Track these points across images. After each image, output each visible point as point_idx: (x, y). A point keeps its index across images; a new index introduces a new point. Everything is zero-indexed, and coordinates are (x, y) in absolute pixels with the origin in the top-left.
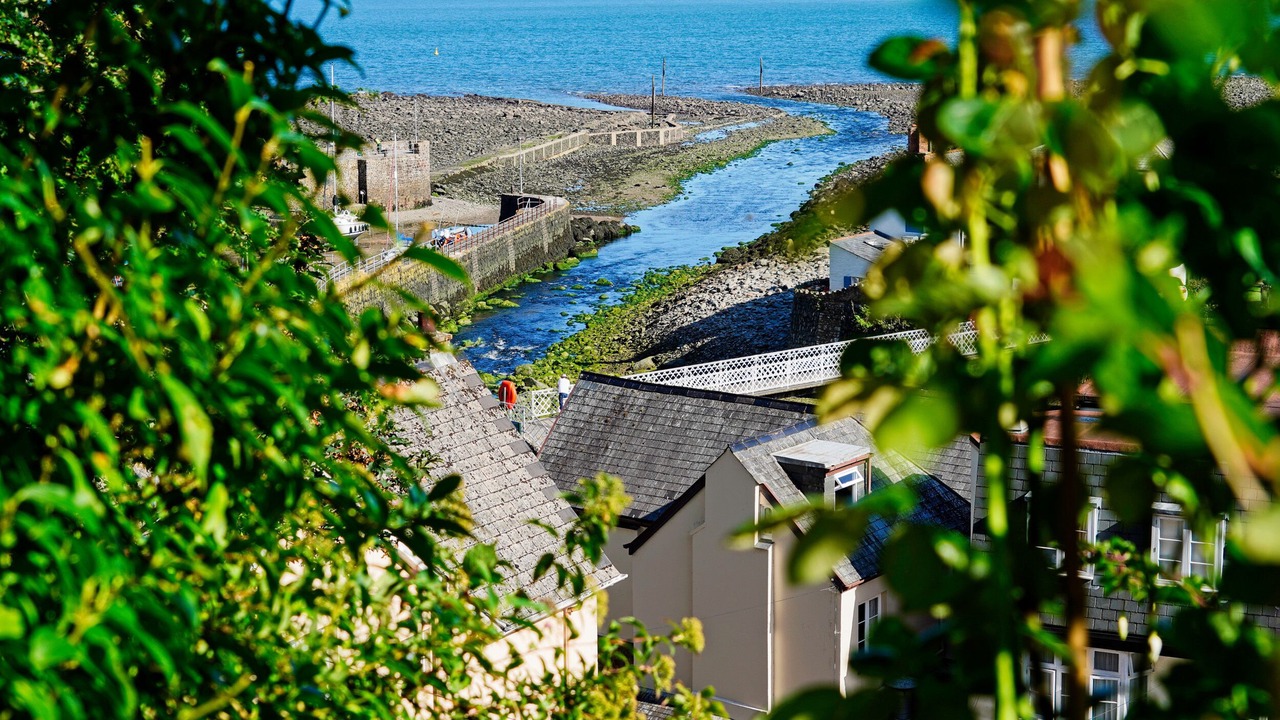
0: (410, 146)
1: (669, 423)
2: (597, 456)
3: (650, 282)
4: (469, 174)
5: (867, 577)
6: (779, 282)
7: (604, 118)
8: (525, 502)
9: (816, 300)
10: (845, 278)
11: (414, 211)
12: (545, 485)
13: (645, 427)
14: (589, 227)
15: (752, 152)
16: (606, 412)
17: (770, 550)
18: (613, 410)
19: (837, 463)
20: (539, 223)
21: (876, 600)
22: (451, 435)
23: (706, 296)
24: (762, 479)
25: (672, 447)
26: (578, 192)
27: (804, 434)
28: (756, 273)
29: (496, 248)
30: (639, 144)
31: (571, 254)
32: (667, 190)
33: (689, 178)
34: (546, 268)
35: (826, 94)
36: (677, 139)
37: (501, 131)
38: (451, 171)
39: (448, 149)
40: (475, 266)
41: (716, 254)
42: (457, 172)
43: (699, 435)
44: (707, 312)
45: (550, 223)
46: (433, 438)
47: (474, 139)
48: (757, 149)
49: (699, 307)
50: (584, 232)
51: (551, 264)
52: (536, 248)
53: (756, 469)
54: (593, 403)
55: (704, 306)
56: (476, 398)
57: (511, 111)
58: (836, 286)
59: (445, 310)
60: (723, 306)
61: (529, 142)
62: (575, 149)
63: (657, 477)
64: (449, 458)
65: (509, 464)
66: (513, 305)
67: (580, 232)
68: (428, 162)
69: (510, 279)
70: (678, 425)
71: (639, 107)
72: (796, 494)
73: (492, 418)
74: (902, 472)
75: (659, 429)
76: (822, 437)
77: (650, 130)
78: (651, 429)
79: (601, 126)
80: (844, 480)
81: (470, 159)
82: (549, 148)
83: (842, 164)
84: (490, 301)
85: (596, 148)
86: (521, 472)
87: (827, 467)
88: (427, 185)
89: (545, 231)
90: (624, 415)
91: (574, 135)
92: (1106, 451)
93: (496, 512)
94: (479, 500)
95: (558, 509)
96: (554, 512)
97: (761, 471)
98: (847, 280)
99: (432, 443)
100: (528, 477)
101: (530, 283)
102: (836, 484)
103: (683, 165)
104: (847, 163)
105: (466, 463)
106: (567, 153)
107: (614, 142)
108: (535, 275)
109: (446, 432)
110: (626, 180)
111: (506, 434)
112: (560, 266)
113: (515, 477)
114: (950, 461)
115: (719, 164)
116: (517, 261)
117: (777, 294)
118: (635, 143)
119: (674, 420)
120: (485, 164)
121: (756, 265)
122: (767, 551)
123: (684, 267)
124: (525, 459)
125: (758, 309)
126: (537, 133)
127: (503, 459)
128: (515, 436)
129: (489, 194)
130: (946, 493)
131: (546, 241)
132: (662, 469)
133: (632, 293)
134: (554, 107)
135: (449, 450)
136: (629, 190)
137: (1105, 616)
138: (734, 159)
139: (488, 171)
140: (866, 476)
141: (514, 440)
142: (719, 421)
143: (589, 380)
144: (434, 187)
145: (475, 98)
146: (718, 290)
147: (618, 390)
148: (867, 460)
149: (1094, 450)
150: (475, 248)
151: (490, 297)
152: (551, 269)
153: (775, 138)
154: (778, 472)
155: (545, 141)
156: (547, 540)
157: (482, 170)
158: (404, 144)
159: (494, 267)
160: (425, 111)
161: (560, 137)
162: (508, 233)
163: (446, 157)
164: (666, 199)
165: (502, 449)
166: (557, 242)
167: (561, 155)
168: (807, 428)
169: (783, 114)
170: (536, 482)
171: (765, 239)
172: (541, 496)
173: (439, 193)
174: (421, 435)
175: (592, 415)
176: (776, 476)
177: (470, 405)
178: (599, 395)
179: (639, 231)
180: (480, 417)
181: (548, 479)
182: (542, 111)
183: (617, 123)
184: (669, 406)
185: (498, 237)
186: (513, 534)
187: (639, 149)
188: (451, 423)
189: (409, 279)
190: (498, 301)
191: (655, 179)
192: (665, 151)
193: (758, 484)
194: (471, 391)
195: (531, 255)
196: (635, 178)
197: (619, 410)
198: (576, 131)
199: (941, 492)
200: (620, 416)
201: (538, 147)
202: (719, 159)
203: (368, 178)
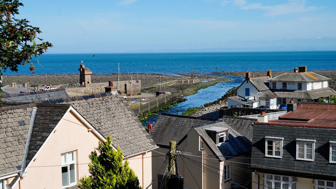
0: (137, 81)
1: (181, 124)
2: (164, 132)
3: (189, 110)
4: (150, 88)
5: (227, 159)
6: (217, 109)
7: (181, 78)
8: (133, 127)
9: (224, 111)
10: (231, 106)
11: (137, 96)
12: (139, 124)
13: (175, 125)
14: (176, 99)
15: (214, 85)
16: (166, 122)
17: (203, 152)
18: (168, 122)
19: (219, 131)
20: (164, 97)
21: (229, 165)
22: (115, 110)
23: (200, 112)
24: (201, 135)
25: (181, 130)
26: (174, 92)
27: (212, 125)
28: (212, 107)
29: (154, 102)
30: (189, 83)
31: (171, 104)
32: (194, 92)
33: (199, 90)
34: (165, 107)
35: (231, 74)
36: (197, 82)
37: (158, 80)
38: (146, 88)
39: (146, 83)
40: (149, 106)
41: (204, 105)
42: (147, 88)
43: (188, 127)
44: (200, 115)
45: (167, 97)
46: (110, 111)
47: (151, 82)
48: (215, 84)
49: (198, 114)
50: (175, 100)
51: (167, 106)
52: (163, 103)
53: (199, 132)
54: (163, 120)
55: (200, 114)
56: (123, 102)
57: (161, 76)
58: (229, 108)
59: (142, 115)
60: (204, 113)
61: (164, 82)
62: (174, 84)
63: (177, 137)
64: (114, 115)
65: (130, 118)
66: (157, 114)
67: (174, 100)
68: (140, 85)
69: (157, 109)
70: (183, 125)
71: (189, 76)
72: (209, 138)
73: (126, 107)
74: (236, 135)
75: (178, 126)
76: (216, 126)
77: (191, 80)
78: (176, 126)
79: (180, 79)
80: (221, 135)
81: (150, 85)
82: (168, 83)
83: (234, 87)
84: (152, 114)
85: (179, 84)
86: (133, 120)
87: (217, 132)
88: (140, 90)
89: (165, 99)
90: (170, 123)
91: (174, 81)
92: (285, 126)
93: (125, 129)
94: (121, 126)
95: (142, 130)
96: (141, 130)
97: (201, 133)
98: (232, 106)
99: (110, 112)
100: (135, 122)
101: (162, 110)
102: (219, 136)
103: (197, 87)
104: (235, 87)
105: (119, 117)
106: (172, 84)
107: (183, 82)
108: (163, 109)
109: (114, 109)
110: (185, 90)
111: (130, 111)
112: (169, 107)
113: (131, 121)
114: (249, 134)
115: (206, 87)
116: (159, 106)
117: (216, 111)
118: (188, 83)
119: (182, 123)
120: (154, 86)
121: (212, 106)
122: (202, 152)
123: (197, 107)
124: (134, 118)
125: (212, 114)
126: (166, 80)
127: (128, 117)
128: (132, 112)
129: (154, 92)
130: (247, 141)
131: (166, 101)
132: (179, 135)
133: (184, 112)
134: (171, 76)
135: (114, 114)
136: (185, 92)
137: (285, 167)
138: (209, 86)
139: (154, 88)
140: (227, 135)
141: (132, 113)
142: (192, 123)
143: (162, 115)
144: (142, 91)
145: (153, 74)
146: (203, 110)
147: (169, 117)
148: (227, 131)
149: (282, 126)
150: (149, 102)
151: (152, 113)
152: (167, 107)
153: (219, 82)
154: (205, 133)
155: (168, 82)
156: (138, 137)
157: (153, 87)
158: (135, 81)
159: (153, 106)
160: (142, 76)
161: (171, 81)
162: (157, 99)
163: (145, 85)
164: (194, 94)
165: (128, 115)
166: (168, 102)
167: (171, 85)
168: (213, 124)
169: (221, 77)
170: (137, 123)
171: (215, 101)
172: (138, 127)
173: (143, 92)
174: (107, 110)
175: (163, 123)
176: (204, 134)
177: (121, 104)
178: (165, 118)
179: (187, 100)
180: (123, 107)
181: (140, 123)
182: (168, 76)
183: (184, 78)
184: (181, 120)
185: (154, 100)
186: (129, 135)
187: (189, 84)
188: (115, 108)
189: (133, 108)
190: (154, 114)
191: (192, 90)
192: (194, 84)
193: (200, 136)
194: (121, 101)
195: (162, 104)
196: (187, 90)
197: (169, 121)
198: (174, 80)
199: (246, 140)
200: (169, 123)
201: (166, 83)
202: (206, 86)
203: (127, 88)
